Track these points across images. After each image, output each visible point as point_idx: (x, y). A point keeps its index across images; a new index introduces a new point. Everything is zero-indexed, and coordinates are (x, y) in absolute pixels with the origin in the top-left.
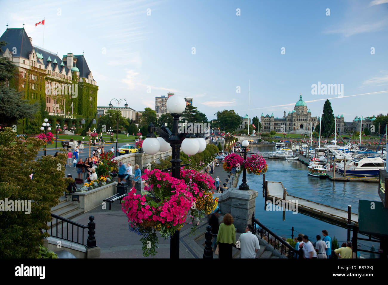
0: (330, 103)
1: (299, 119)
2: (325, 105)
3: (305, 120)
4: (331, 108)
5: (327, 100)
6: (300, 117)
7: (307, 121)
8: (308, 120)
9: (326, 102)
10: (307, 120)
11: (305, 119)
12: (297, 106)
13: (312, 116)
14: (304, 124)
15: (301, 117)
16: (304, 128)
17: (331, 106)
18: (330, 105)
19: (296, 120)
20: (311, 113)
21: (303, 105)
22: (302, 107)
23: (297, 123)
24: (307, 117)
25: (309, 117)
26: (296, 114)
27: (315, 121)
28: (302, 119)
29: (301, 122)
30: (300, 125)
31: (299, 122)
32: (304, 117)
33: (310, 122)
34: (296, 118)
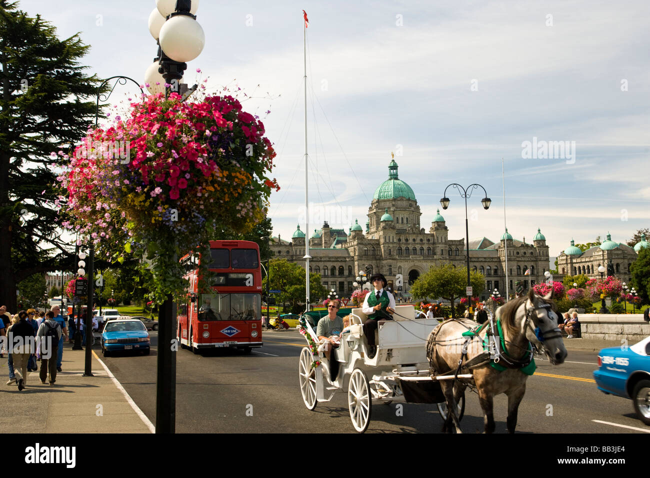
1: (404, 247)
3: (426, 252)
6: (407, 240)
7: (435, 257)
8: (438, 251)
10: (435, 254)
11: (425, 247)
12: (384, 201)
14: (425, 267)
15: (411, 241)
19: (395, 253)
20: (446, 225)
21: (405, 194)
22: (405, 203)
23: (399, 264)
24: (431, 241)
25: (440, 241)
26: (393, 228)
27: (457, 258)
28: (415, 249)
29: (413, 261)
30: (409, 271)
31: (406, 261)
32: (421, 240)
33: (446, 259)
34: (393, 243)
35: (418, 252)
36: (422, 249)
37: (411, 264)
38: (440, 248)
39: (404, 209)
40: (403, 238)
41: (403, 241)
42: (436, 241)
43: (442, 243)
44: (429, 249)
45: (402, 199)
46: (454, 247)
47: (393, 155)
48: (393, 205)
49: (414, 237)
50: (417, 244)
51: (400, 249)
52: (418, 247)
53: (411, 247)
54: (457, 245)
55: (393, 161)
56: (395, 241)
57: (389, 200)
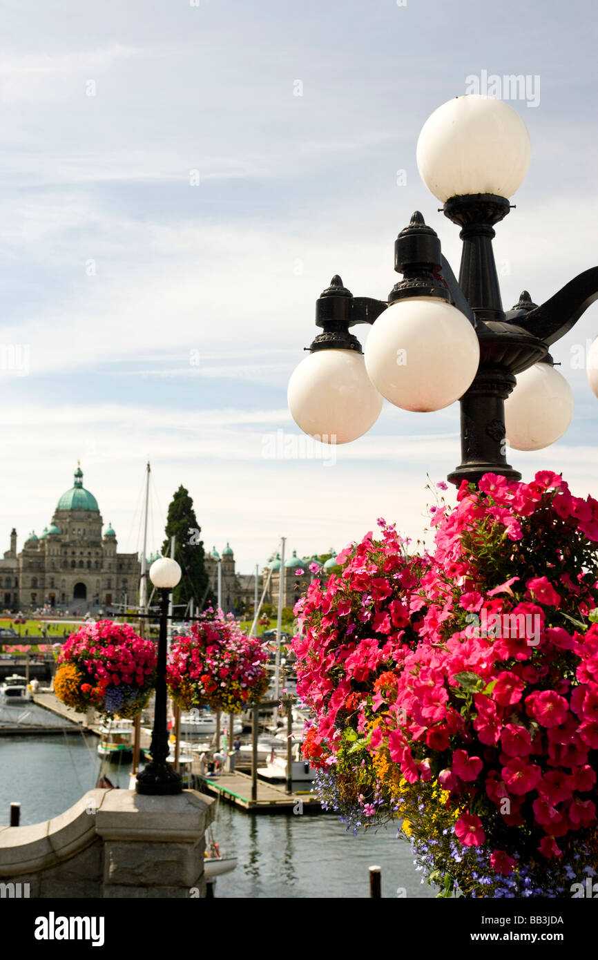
0: (190, 501)
1: (70, 560)
2: (172, 505)
3: (93, 565)
4: (194, 517)
5: (181, 488)
6: (74, 553)
7: (102, 571)
8: (106, 565)
9: (177, 496)
10: (102, 567)
11: (93, 560)
12: (63, 511)
13: (121, 550)
14: (92, 581)
15: (78, 554)
16: (90, 598)
17: (193, 511)
18: (191, 505)
19: (58, 566)
20: (117, 538)
21: (85, 505)
22: (83, 514)
23: (63, 577)
24: (100, 555)
25: (108, 554)
26: (59, 541)
27: (130, 571)
28: (81, 562)
29: (78, 574)
30: (75, 584)
31: (71, 574)
32: (89, 553)
33: (113, 573)
34: (57, 556)
35: (85, 564)
36: (89, 563)
37: (76, 577)
38: (107, 561)
39: (81, 520)
40: (69, 551)
41: (70, 553)
42: (104, 555)
43: (110, 557)
44: (96, 562)
45: (80, 509)
46: (126, 561)
47: (79, 463)
48: (70, 516)
49: (82, 550)
50: (85, 557)
51: (66, 562)
52: (85, 560)
53: (77, 560)
54: (130, 559)
55: (79, 469)
56: (59, 553)
57: (66, 511)
